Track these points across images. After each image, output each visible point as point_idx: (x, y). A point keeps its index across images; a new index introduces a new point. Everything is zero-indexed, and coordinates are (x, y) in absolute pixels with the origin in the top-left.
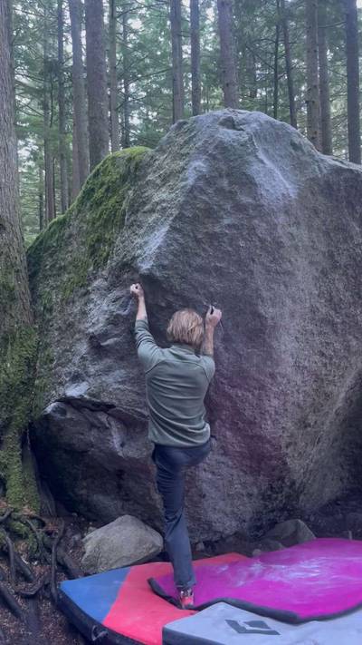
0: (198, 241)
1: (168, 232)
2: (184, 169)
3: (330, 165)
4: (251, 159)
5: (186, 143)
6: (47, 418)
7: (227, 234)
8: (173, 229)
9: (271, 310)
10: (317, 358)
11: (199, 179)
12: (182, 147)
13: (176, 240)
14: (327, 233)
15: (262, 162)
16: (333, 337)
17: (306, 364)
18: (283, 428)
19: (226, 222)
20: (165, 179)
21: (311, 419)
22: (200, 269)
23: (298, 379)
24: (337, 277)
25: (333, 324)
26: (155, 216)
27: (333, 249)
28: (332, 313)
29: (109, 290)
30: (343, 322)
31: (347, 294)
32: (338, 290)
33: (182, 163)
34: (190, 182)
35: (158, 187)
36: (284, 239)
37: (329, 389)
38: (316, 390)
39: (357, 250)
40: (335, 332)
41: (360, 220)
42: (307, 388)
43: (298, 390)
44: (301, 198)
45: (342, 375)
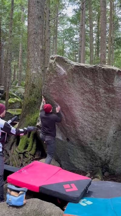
0: (50, 87)
4: (55, 66)
7: (54, 84)
9: (68, 103)
10: (90, 118)
14: (79, 83)
15: (58, 67)
16: (94, 112)
17: (87, 119)
21: (98, 137)
22: (51, 93)
23: (86, 124)
24: (88, 95)
25: (93, 108)
28: (91, 105)
30: (96, 108)
32: (90, 98)
36: (66, 85)
37: (101, 128)
38: (95, 128)
39: (91, 87)
40: (94, 110)
41: (90, 79)
42: (91, 127)
43: (87, 127)
44: (69, 75)
45: (105, 124)
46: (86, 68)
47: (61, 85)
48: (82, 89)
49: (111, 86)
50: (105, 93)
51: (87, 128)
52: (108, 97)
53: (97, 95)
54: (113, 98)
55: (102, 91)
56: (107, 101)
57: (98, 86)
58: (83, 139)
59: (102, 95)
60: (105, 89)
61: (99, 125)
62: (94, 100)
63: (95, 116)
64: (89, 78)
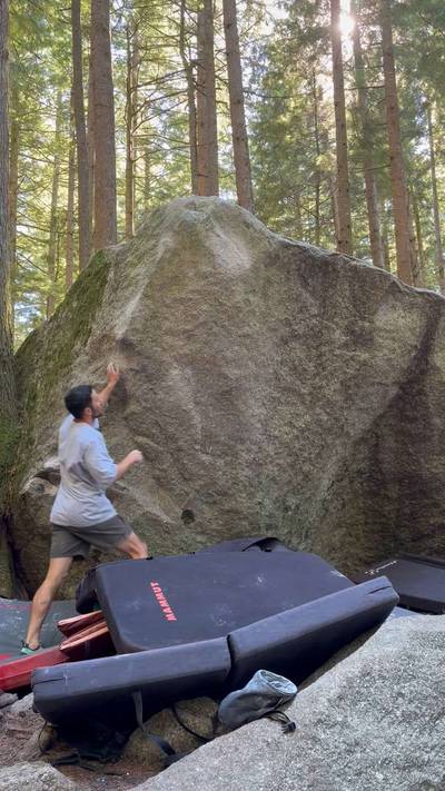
0: (167, 306)
1: (141, 299)
2: (155, 246)
3: (280, 242)
4: (210, 234)
5: (158, 226)
6: (25, 497)
7: (191, 299)
8: (145, 296)
9: (236, 372)
10: (287, 429)
11: (165, 252)
12: (154, 230)
13: (147, 306)
14: (282, 302)
15: (218, 236)
16: (301, 410)
17: (276, 433)
18: (260, 503)
19: (190, 288)
20: (140, 259)
21: (292, 501)
22: (170, 332)
23: (270, 449)
24: (298, 346)
25: (301, 395)
26: (131, 288)
27: (291, 318)
28: (298, 382)
29: (89, 363)
30: (311, 394)
31: (311, 364)
32: (300, 360)
33: (153, 242)
34: (159, 255)
35: (134, 265)
37: (306, 468)
38: (292, 466)
39: (314, 321)
40: (303, 403)
41: (313, 294)
42: (281, 462)
43: (271, 462)
44: (255, 269)
45: (319, 453)
46: (311, 257)
47: (221, 304)
48: (288, 323)
49: (367, 324)
50: (346, 345)
51: (270, 467)
52: (352, 358)
53: (324, 349)
54: (364, 364)
55: (339, 336)
56: (345, 373)
57: (331, 319)
58: (249, 508)
59: (338, 352)
60: (350, 331)
61: (306, 455)
62: (311, 367)
63: (300, 424)
64: (311, 289)
